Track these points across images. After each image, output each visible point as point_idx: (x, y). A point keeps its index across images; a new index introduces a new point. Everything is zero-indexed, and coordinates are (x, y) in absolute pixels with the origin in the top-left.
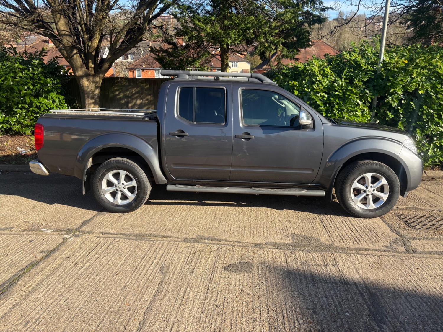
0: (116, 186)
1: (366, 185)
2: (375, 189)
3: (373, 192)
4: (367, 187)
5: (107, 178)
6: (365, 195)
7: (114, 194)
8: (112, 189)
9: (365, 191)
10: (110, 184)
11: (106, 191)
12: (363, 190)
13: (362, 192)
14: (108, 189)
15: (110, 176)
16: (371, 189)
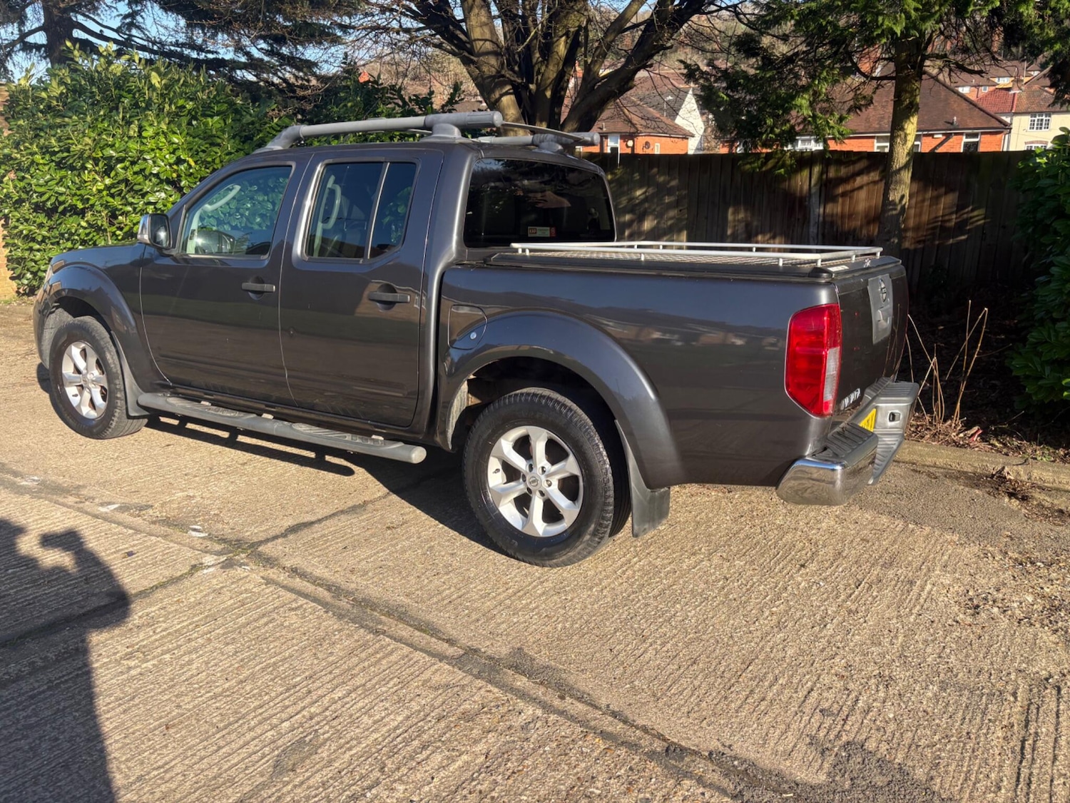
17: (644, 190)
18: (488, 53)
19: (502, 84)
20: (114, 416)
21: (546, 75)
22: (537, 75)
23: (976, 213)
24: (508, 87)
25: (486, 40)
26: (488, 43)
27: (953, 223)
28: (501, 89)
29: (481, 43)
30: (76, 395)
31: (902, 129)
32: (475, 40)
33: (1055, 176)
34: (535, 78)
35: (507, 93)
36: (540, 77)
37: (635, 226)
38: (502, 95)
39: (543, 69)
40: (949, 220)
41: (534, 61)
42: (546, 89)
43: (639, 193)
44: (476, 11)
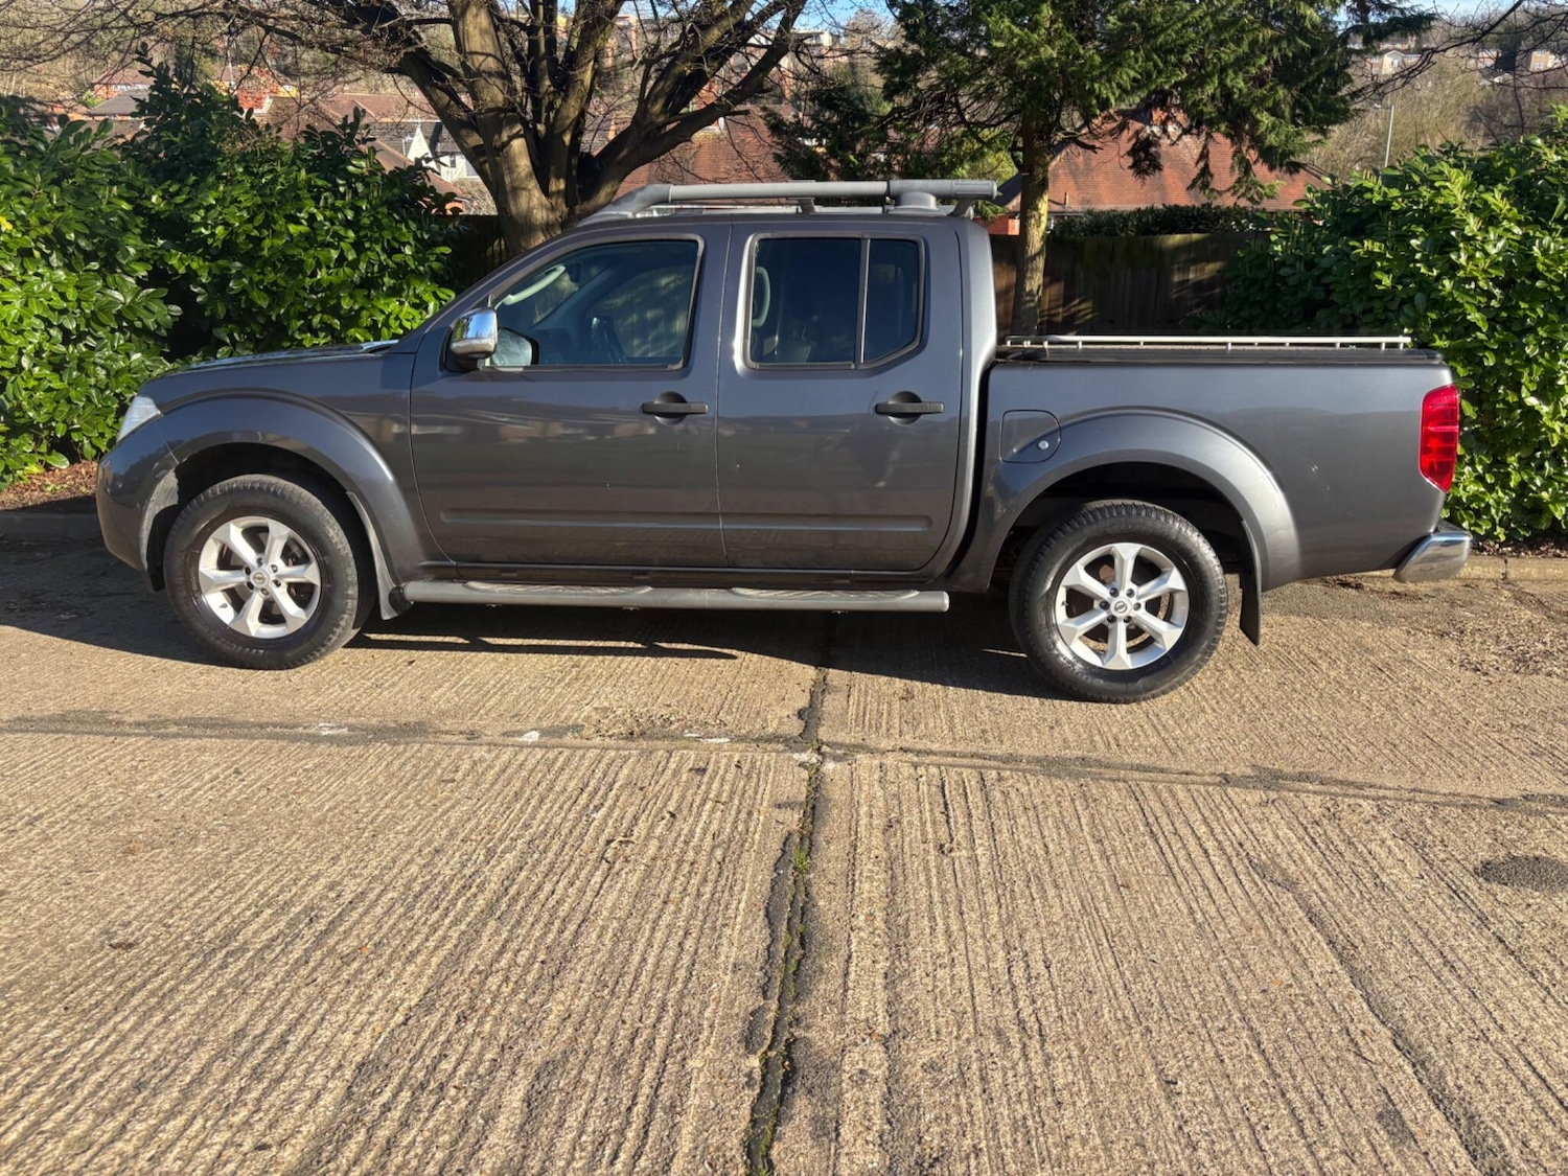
17: (671, 278)
18: (490, 74)
19: (511, 123)
20: (338, 626)
21: (564, 112)
22: (548, 111)
23: (1083, 306)
24: (518, 128)
25: (488, 55)
26: (490, 59)
27: (1059, 319)
28: (512, 128)
29: (481, 58)
30: (224, 606)
31: (1036, 209)
32: (472, 53)
33: (1293, 266)
34: (544, 115)
35: (517, 136)
36: (552, 115)
37: (661, 328)
38: (511, 138)
39: (558, 102)
40: (1056, 315)
41: (543, 90)
42: (563, 132)
43: (664, 281)
44: (473, 10)
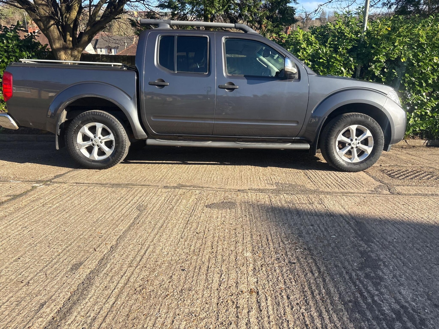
0: (92, 140)
1: (351, 138)
2: (360, 142)
3: (358, 145)
4: (352, 140)
5: (83, 131)
6: (349, 148)
7: (90, 149)
8: (88, 144)
9: (350, 144)
10: (86, 138)
11: (81, 146)
12: (348, 142)
13: (347, 145)
14: (83, 144)
15: (86, 129)
16: (356, 142)
